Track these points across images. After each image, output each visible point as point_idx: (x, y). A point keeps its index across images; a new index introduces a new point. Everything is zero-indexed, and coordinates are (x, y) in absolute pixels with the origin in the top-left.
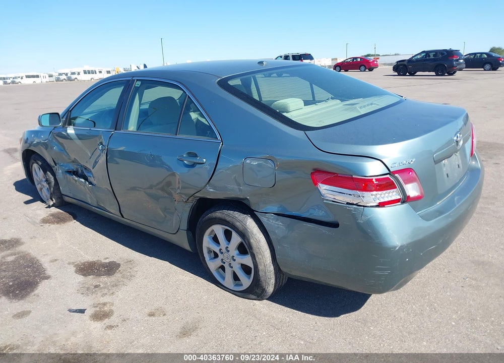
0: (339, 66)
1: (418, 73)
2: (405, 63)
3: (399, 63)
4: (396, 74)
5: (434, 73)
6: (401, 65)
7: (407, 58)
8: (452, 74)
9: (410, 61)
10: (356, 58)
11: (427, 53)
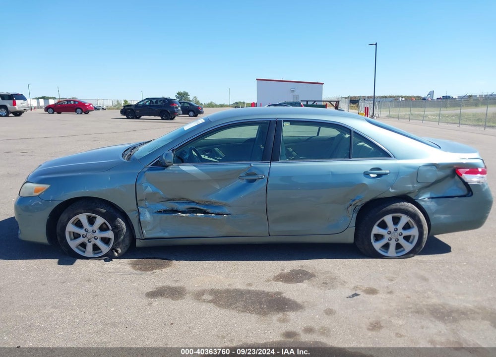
0: (52, 108)
1: (142, 117)
2: (132, 107)
3: (126, 107)
4: (125, 117)
5: (160, 118)
6: (128, 109)
7: (134, 103)
8: (172, 119)
9: (137, 106)
10: (70, 101)
11: (150, 100)
